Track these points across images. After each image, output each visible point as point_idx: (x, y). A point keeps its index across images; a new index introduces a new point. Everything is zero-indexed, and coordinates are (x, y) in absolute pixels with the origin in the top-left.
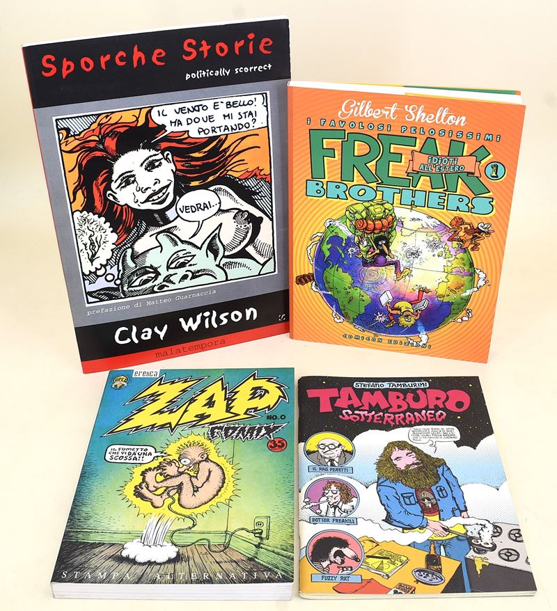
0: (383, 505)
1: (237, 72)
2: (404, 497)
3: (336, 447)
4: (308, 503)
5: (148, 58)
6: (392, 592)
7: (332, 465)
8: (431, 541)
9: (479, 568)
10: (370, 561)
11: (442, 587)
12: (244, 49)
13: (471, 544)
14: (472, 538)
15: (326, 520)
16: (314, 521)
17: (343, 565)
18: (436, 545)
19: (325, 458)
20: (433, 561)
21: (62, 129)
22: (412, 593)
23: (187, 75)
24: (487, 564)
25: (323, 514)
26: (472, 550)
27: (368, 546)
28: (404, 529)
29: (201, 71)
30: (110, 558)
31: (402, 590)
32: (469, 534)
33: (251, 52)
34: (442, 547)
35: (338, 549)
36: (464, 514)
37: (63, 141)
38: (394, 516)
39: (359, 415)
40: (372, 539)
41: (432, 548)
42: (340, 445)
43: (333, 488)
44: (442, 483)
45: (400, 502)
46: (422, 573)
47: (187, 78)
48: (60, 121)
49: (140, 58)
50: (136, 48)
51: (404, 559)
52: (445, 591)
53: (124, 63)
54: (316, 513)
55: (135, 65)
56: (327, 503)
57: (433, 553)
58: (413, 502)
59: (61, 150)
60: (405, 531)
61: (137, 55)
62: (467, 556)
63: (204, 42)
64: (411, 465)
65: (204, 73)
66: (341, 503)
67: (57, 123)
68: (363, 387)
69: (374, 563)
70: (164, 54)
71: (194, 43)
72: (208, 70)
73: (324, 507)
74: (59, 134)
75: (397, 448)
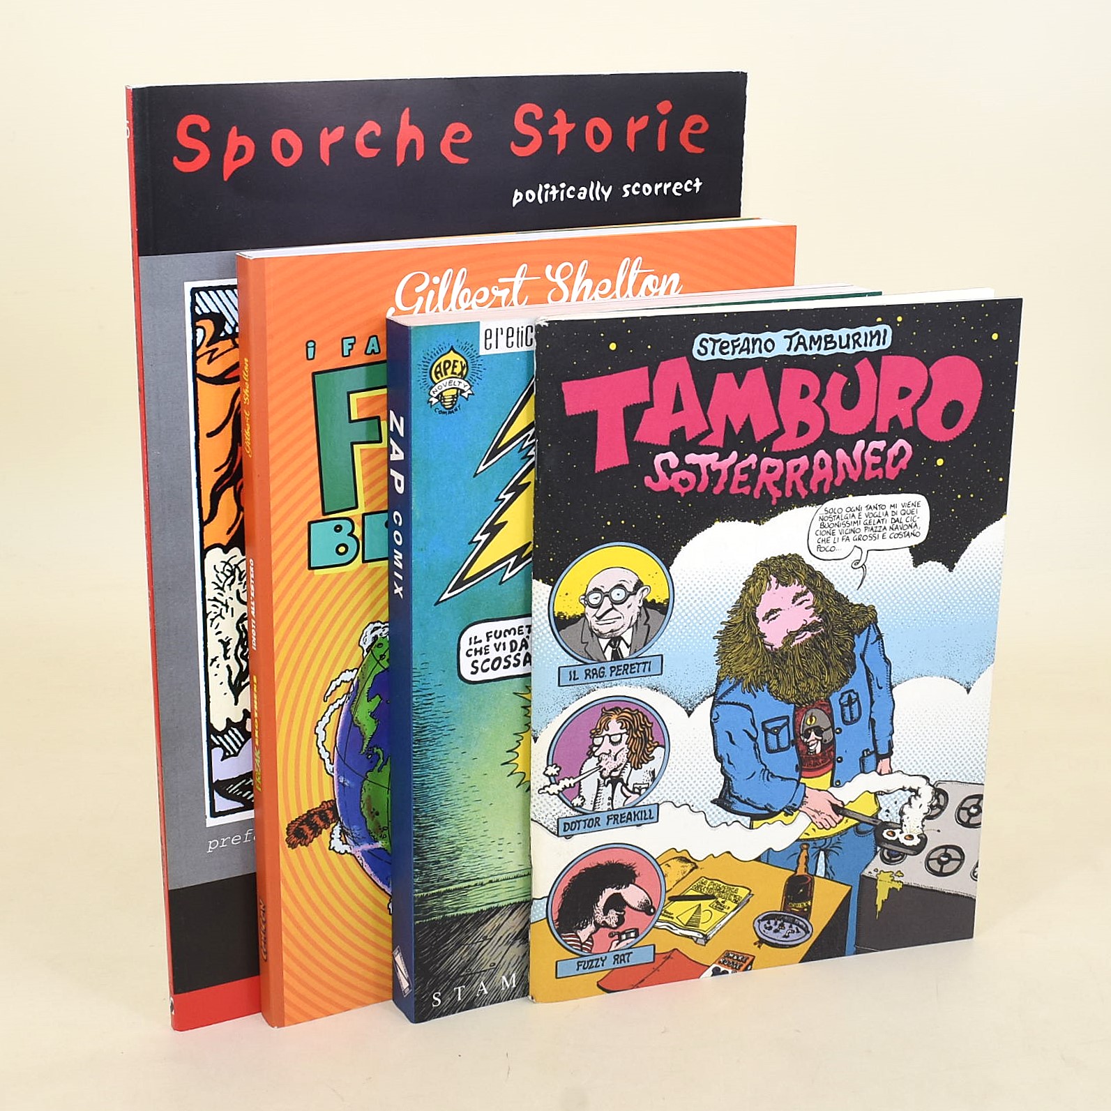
0: (719, 759)
1: (627, 194)
2: (766, 731)
3: (629, 594)
4: (554, 779)
5: (432, 143)
6: (709, 972)
7: (616, 655)
8: (802, 843)
9: (882, 895)
10: (676, 908)
11: (804, 949)
12: (648, 137)
13: (879, 840)
14: (885, 825)
15: (593, 824)
16: (565, 829)
17: (621, 929)
18: (812, 851)
19: (601, 635)
20: (798, 890)
21: (204, 316)
22: (746, 969)
23: (517, 193)
24: (899, 886)
25: (588, 806)
26: (878, 856)
27: (675, 871)
28: (754, 817)
29: (547, 186)
30: (516, 939)
31: (728, 966)
32: (882, 816)
33: (661, 147)
34: (822, 854)
35: (614, 891)
36: (884, 764)
37: (203, 349)
38: (739, 788)
39: (695, 468)
40: (685, 855)
41: (802, 860)
42: (639, 585)
43: (614, 726)
44: (857, 682)
45: (756, 747)
46: (772, 922)
47: (515, 202)
48: (202, 293)
49: (413, 142)
50: (405, 116)
51: (742, 893)
52: (806, 958)
53: (373, 153)
54: (573, 808)
55: (400, 159)
56: (598, 773)
57: (801, 871)
58: (784, 744)
59: (196, 375)
60: (756, 823)
61: (408, 132)
62: (866, 873)
63: (560, 115)
64: (798, 633)
65: (554, 192)
66: (627, 770)
67: (193, 298)
68: (718, 355)
69: (683, 911)
70: (468, 136)
71: (539, 114)
72: (563, 185)
73: (589, 786)
74: (194, 328)
75: (774, 579)
